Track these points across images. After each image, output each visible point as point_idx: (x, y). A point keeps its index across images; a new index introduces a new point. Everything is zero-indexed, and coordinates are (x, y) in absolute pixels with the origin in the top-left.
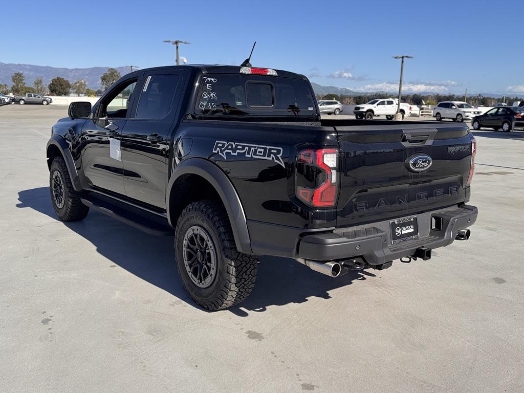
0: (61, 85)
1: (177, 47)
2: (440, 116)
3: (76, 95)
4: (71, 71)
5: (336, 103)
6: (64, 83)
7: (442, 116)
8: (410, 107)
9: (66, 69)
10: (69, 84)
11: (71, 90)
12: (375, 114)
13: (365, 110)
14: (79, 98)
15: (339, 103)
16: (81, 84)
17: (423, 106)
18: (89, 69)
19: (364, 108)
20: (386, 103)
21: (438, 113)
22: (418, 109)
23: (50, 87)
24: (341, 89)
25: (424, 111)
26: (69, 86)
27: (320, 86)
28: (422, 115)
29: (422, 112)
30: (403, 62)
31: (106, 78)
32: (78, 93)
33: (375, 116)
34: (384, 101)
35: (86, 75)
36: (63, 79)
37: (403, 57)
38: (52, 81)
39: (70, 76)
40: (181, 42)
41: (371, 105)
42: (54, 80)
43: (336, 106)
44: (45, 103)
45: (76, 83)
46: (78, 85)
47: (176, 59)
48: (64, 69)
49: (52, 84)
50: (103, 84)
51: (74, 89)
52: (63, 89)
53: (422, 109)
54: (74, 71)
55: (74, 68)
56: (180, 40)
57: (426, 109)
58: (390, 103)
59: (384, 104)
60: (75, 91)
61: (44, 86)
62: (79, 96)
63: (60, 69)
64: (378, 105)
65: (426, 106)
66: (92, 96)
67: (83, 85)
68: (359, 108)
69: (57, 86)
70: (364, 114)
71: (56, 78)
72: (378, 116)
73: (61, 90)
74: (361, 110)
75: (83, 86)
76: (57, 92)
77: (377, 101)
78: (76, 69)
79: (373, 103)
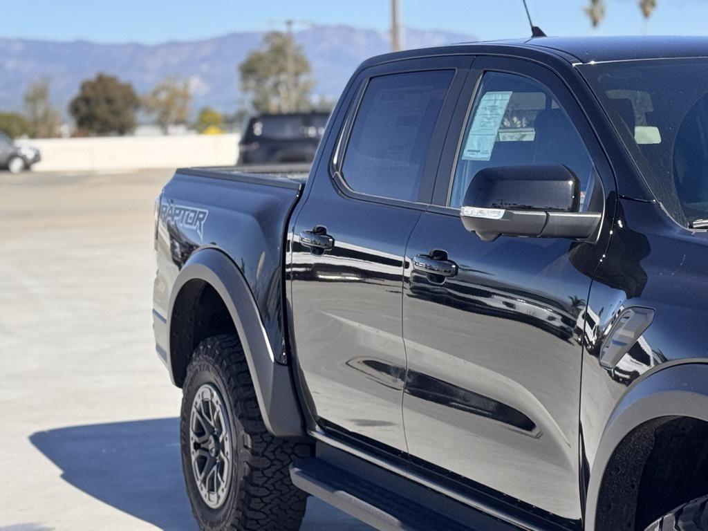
3: (156, 131)
4: (153, 50)
6: (118, 95)
9: (138, 47)
10: (134, 95)
11: (139, 116)
16: (175, 95)
23: (75, 109)
26: (131, 100)
31: (256, 67)
32: (164, 124)
38: (81, 88)
42: (86, 83)
44: (16, 165)
45: (156, 92)
46: (163, 96)
49: (81, 99)
50: (244, 90)
51: (150, 110)
52: (115, 114)
54: (162, 53)
60: (155, 116)
62: (166, 133)
66: (212, 129)
67: (181, 96)
69: (98, 104)
71: (95, 79)
73: (108, 115)
75: (180, 102)
78: (172, 45)
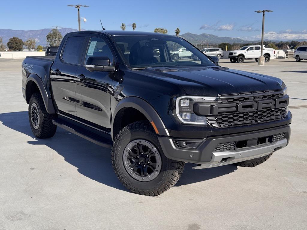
0: (17, 43)
1: (79, 10)
2: (299, 58)
3: (28, 50)
4: (27, 32)
5: (218, 50)
6: (18, 42)
7: (300, 58)
8: (275, 51)
9: (23, 31)
10: (22, 42)
11: (24, 47)
12: (245, 57)
13: (237, 55)
14: (30, 52)
15: (221, 50)
17: (288, 50)
18: (40, 30)
19: (236, 53)
20: (254, 48)
21: (297, 56)
22: (284, 53)
23: (8, 45)
24: (234, 39)
25: (288, 54)
26: (22, 43)
27: (217, 37)
28: (287, 57)
29: (287, 55)
30: (264, 15)
31: (50, 37)
32: (29, 49)
33: (246, 59)
34: (253, 47)
35: (38, 34)
36: (18, 38)
37: (264, 11)
38: (10, 40)
39: (26, 36)
40: (81, 6)
41: (242, 51)
42: (11, 39)
43: (218, 52)
45: (27, 42)
46: (29, 42)
47: (78, 19)
48: (21, 30)
49: (10, 42)
50: (48, 42)
52: (18, 46)
53: (286, 52)
54: (29, 32)
55: (29, 30)
56: (80, 4)
57: (290, 52)
58: (258, 48)
59: (253, 50)
60: (27, 47)
61: (4, 44)
62: (30, 51)
63: (18, 31)
64: (248, 50)
65: (290, 50)
66: (40, 50)
67: (33, 42)
68: (232, 53)
69: (13, 44)
70: (237, 58)
71: (13, 38)
72: (248, 59)
73: (16, 47)
74: (234, 55)
75: (33, 44)
76: (13, 48)
77: (247, 47)
78: (31, 31)
79: (243, 49)
